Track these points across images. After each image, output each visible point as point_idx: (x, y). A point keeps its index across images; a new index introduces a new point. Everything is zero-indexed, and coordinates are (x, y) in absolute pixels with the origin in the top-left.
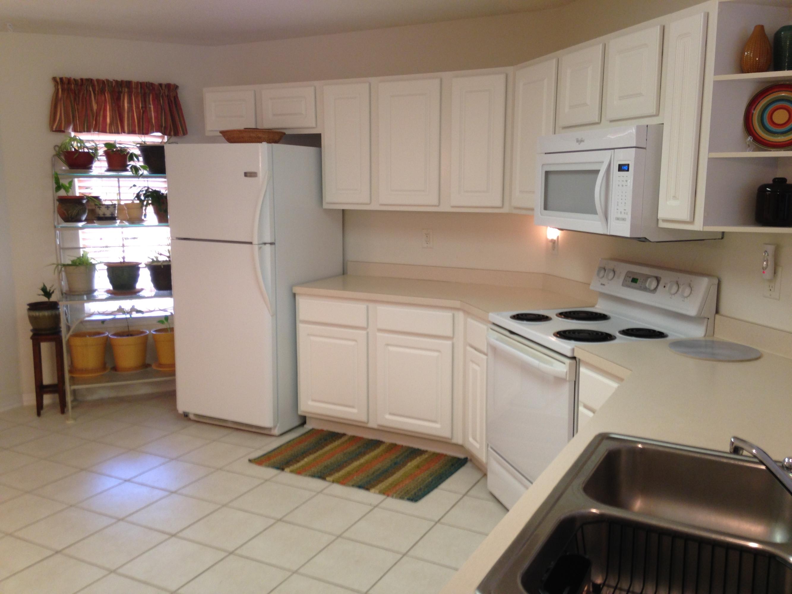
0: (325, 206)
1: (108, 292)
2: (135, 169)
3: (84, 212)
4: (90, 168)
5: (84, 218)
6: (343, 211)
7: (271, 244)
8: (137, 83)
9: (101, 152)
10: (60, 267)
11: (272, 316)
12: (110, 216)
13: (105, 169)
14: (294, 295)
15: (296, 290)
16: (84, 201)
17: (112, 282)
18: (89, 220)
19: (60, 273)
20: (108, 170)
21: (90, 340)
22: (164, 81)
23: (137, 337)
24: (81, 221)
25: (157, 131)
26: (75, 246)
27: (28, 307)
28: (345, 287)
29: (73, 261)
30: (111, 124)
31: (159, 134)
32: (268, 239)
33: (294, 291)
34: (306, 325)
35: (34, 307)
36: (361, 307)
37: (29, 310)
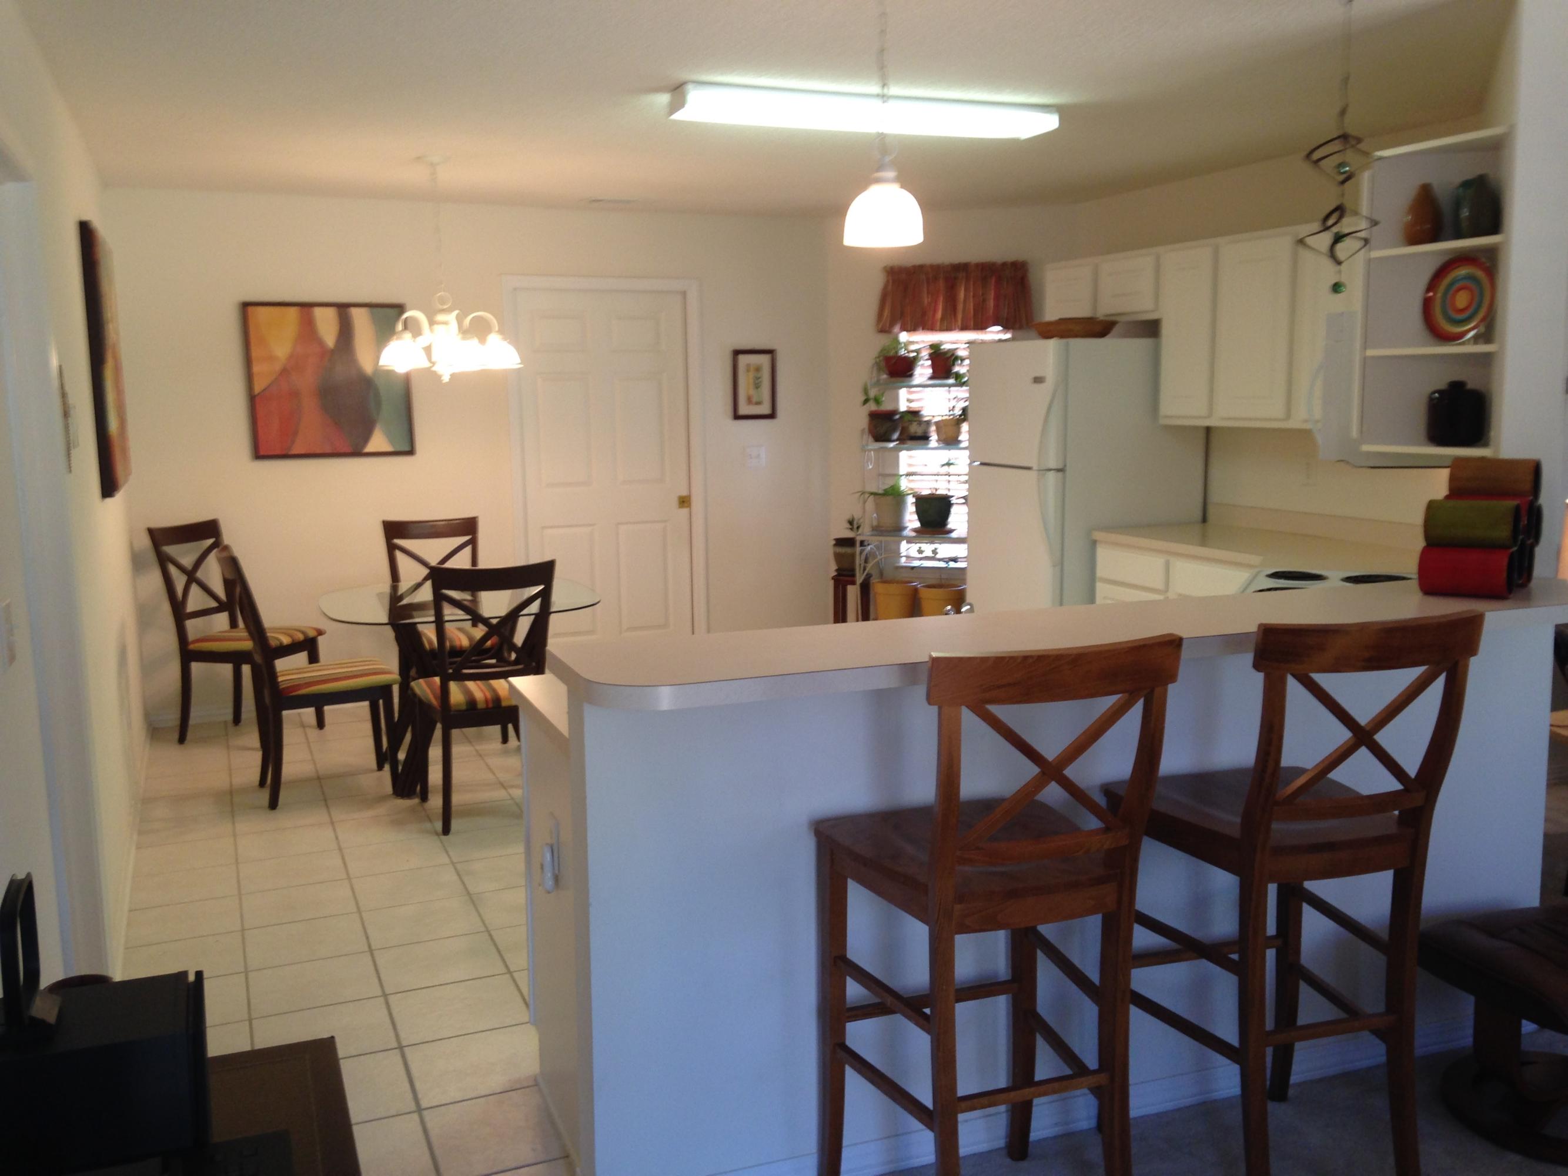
0: (1162, 421)
1: (915, 530)
2: (958, 376)
3: (894, 430)
4: (911, 376)
5: (896, 436)
6: (1208, 430)
7: (1058, 470)
8: (977, 265)
9: (925, 354)
10: (867, 495)
11: (1054, 566)
12: (923, 434)
13: (929, 376)
14: (1094, 543)
15: (1098, 535)
16: (897, 417)
17: (920, 519)
18: (902, 440)
19: (865, 502)
20: (931, 378)
21: (893, 588)
22: (1010, 257)
23: (946, 590)
24: (890, 441)
25: (994, 325)
26: (893, 472)
27: (834, 542)
28: (1204, 541)
29: (885, 490)
30: (942, 319)
31: (999, 328)
32: (1052, 463)
33: (1094, 538)
34: (1108, 586)
35: (840, 542)
36: (1157, 562)
37: (835, 545)
